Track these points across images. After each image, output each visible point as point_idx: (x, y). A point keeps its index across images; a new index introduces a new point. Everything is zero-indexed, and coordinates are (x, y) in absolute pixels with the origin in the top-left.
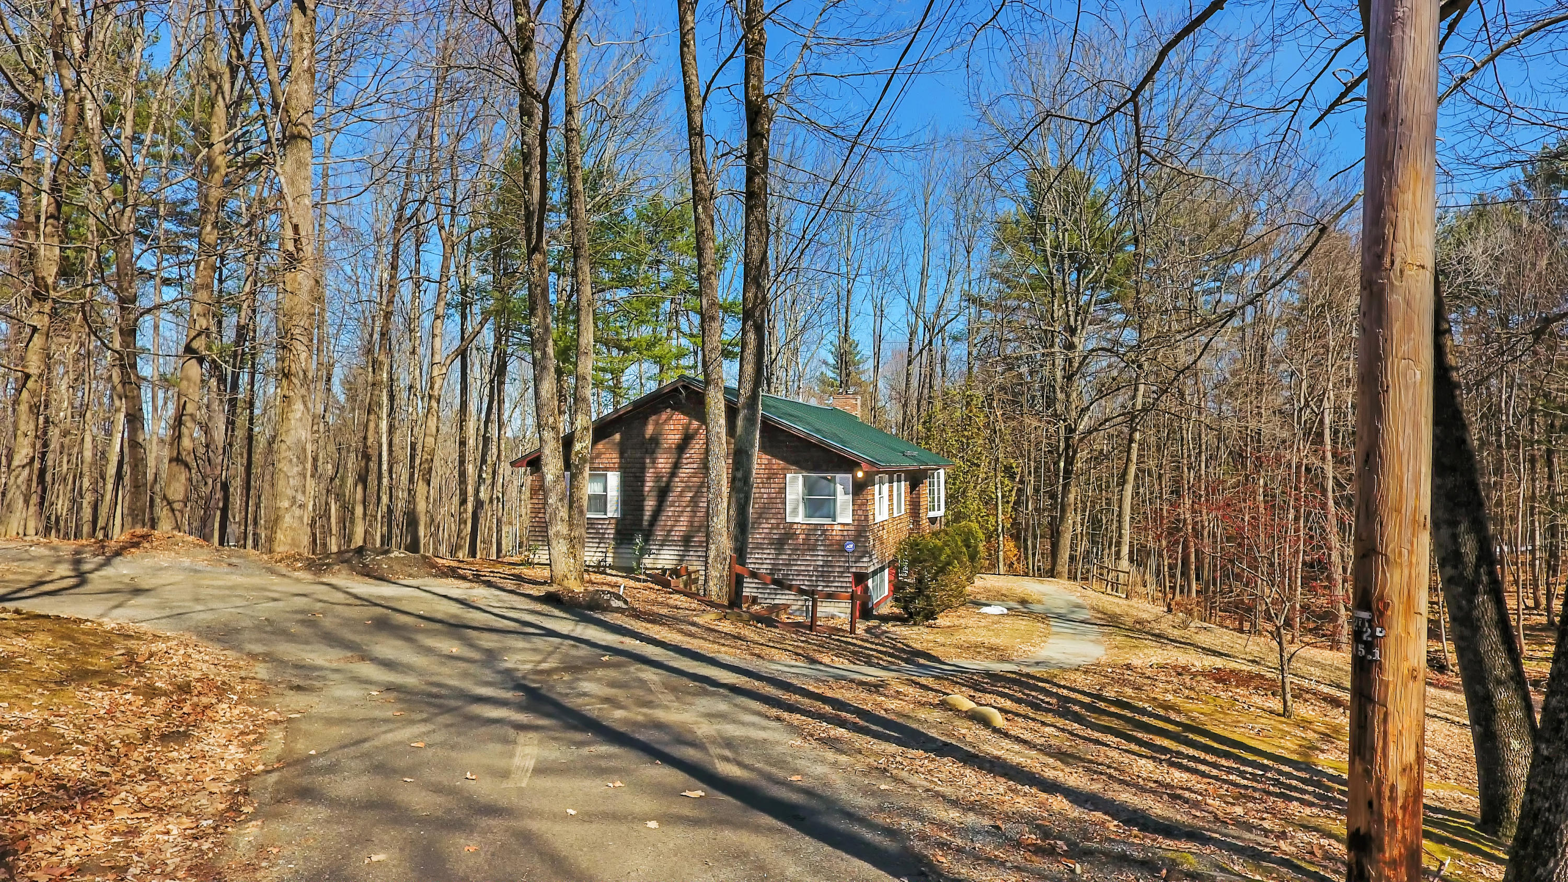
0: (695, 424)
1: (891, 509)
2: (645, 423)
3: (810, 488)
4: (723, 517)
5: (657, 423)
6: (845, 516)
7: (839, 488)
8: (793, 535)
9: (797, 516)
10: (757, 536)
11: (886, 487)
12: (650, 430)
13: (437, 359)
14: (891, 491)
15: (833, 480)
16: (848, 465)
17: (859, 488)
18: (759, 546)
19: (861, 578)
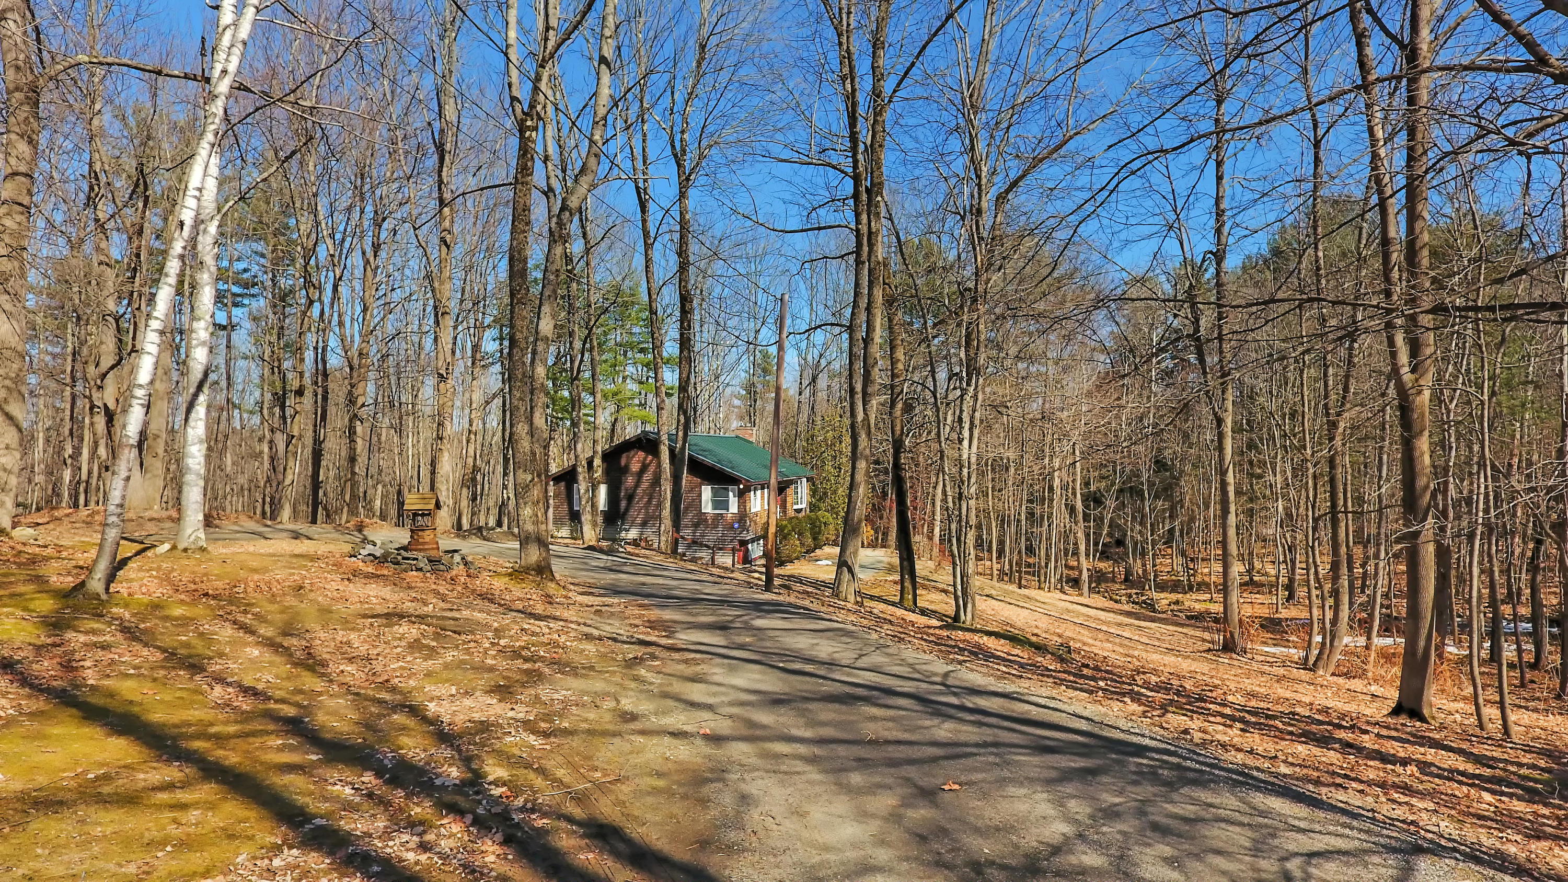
0: (650, 457)
1: (762, 505)
2: (620, 457)
3: (715, 493)
4: (668, 509)
5: (628, 457)
6: (734, 508)
7: (731, 494)
8: (706, 520)
9: (708, 508)
10: (685, 521)
11: (759, 492)
12: (623, 462)
13: (474, 406)
14: (763, 494)
15: (727, 490)
16: (734, 481)
17: (741, 495)
18: (686, 526)
19: (744, 543)
